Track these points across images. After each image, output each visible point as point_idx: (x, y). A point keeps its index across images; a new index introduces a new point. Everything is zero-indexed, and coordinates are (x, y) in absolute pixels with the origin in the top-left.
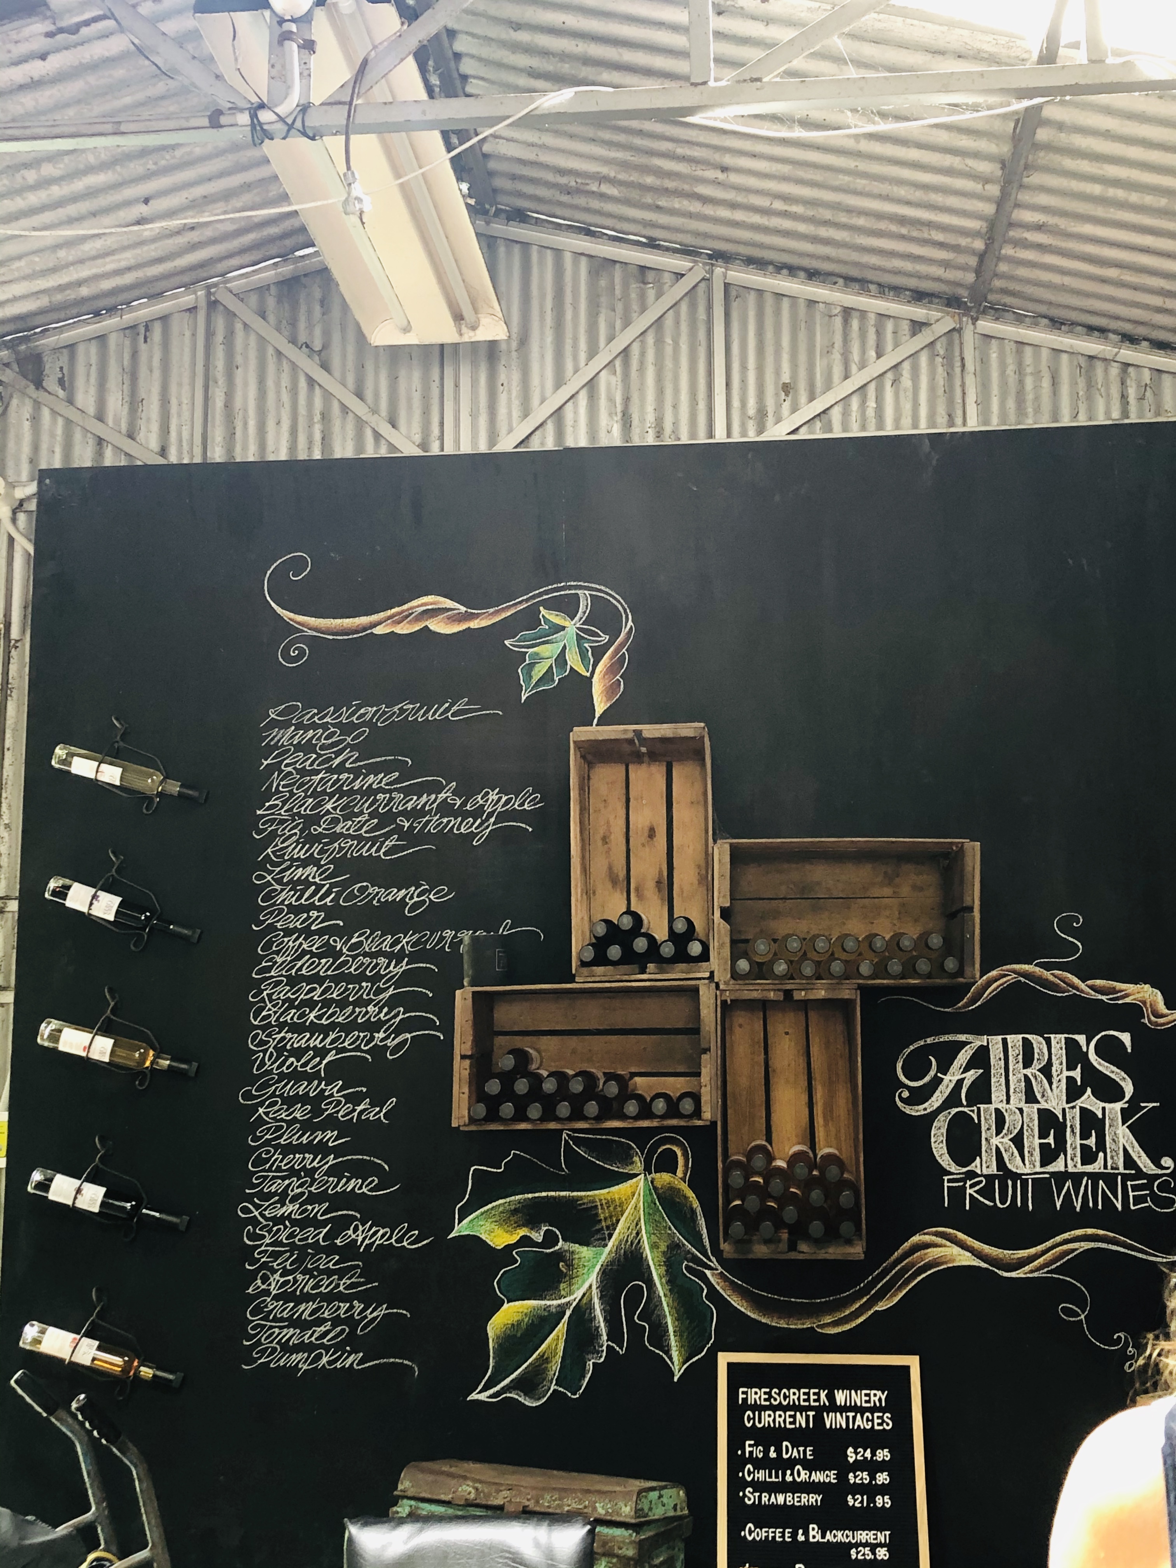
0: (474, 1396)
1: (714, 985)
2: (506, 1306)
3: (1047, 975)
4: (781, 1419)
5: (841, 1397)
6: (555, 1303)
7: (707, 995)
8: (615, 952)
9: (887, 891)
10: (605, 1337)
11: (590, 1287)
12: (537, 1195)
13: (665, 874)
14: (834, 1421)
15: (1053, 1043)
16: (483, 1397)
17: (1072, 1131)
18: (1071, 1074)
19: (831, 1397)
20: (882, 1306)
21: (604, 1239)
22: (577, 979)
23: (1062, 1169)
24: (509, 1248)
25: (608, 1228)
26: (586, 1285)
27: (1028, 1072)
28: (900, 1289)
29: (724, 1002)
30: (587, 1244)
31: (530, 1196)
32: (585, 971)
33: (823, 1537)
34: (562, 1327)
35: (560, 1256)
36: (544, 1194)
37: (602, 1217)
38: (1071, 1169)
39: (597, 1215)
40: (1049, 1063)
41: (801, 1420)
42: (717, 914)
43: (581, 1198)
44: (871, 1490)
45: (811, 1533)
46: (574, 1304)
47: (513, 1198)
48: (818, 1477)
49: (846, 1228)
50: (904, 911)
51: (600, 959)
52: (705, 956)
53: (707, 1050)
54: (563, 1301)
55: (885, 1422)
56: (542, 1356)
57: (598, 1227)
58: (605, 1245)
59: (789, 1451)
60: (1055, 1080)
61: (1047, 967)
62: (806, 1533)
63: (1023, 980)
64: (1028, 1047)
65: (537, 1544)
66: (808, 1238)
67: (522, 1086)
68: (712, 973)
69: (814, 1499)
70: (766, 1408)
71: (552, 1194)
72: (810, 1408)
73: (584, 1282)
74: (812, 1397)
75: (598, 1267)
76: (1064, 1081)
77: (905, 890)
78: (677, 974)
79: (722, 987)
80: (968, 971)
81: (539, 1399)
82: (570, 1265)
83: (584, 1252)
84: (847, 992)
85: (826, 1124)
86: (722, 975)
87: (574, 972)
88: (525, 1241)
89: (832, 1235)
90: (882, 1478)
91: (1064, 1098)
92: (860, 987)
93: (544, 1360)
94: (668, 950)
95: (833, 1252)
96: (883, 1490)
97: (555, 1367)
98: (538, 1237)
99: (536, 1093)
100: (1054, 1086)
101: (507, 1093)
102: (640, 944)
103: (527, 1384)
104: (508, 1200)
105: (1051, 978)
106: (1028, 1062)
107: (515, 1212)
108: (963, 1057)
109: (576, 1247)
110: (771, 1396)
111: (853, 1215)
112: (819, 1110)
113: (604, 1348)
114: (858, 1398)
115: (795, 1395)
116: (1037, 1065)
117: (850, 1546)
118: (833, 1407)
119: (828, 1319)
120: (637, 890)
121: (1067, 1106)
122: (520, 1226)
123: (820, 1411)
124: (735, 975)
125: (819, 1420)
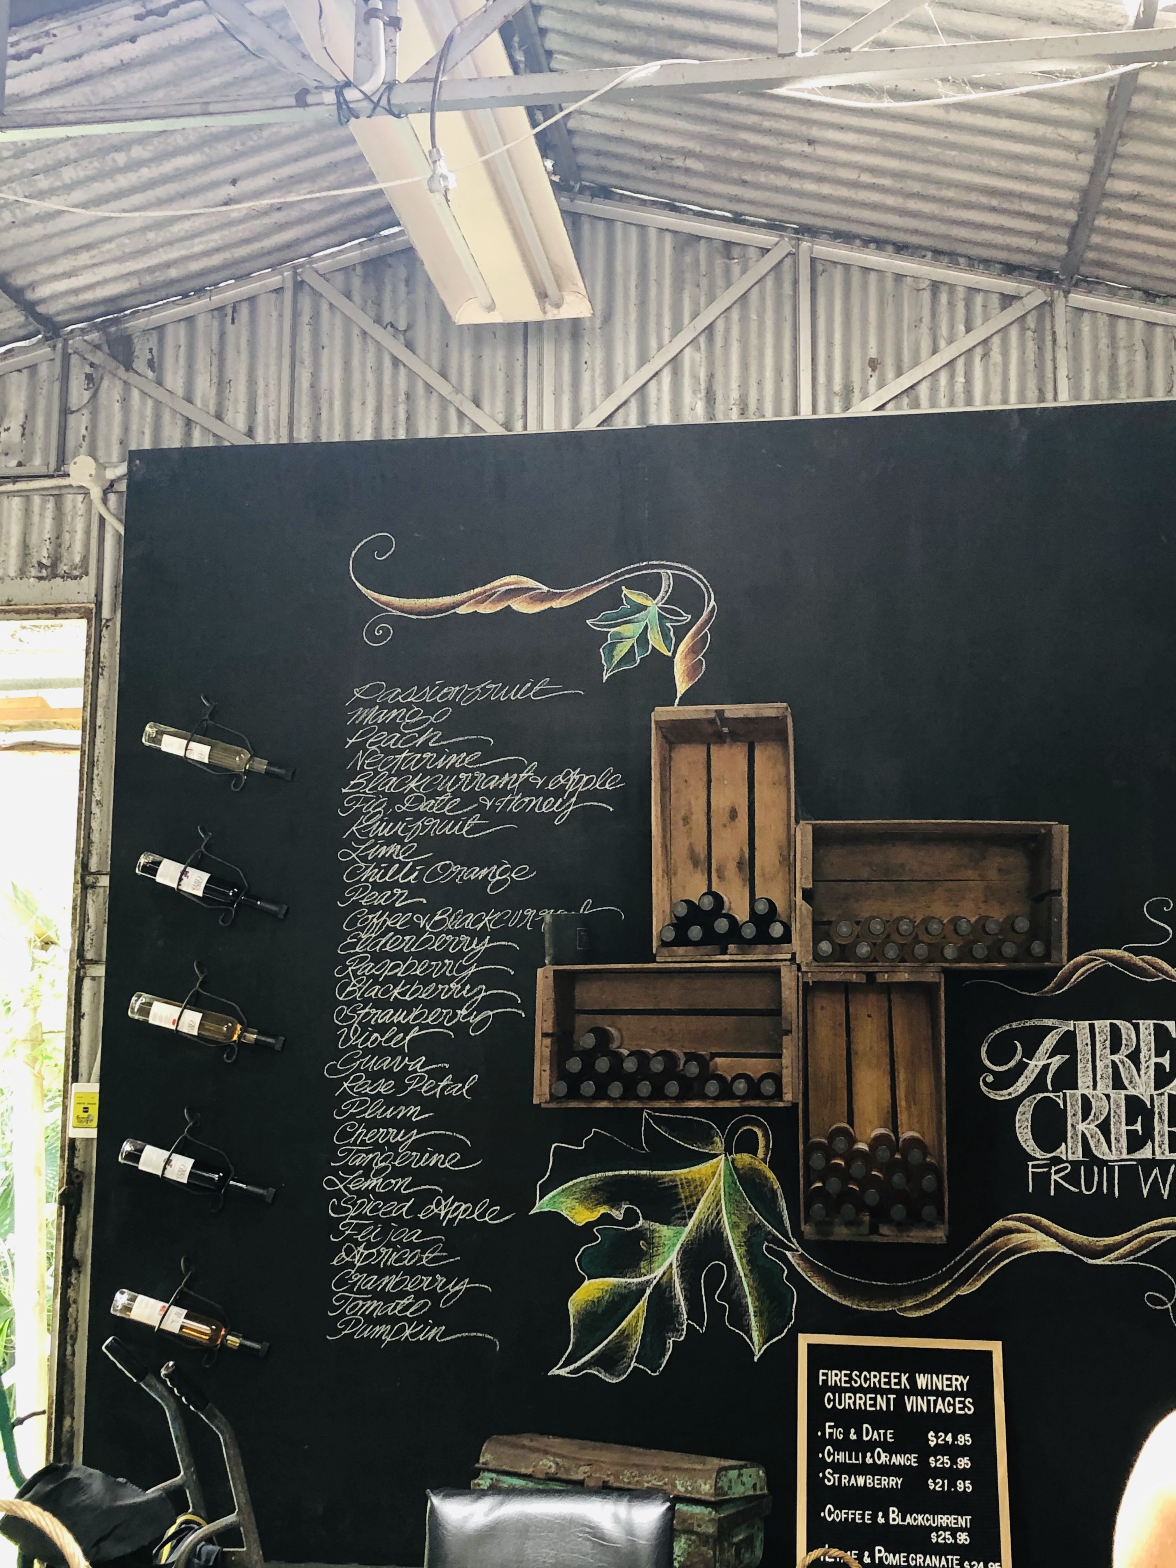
0: (555, 1371)
1: (794, 967)
2: (586, 1282)
3: (1137, 960)
4: (861, 1401)
5: (922, 1381)
6: (635, 1280)
7: (788, 976)
8: (695, 932)
9: (970, 873)
10: (686, 1317)
11: (671, 1265)
12: (617, 1173)
13: (747, 856)
14: (913, 1404)
15: (1142, 1028)
16: (563, 1372)
17: (1160, 1118)
18: (1159, 1060)
19: (912, 1381)
20: (964, 1291)
21: (685, 1218)
22: (658, 959)
23: (1150, 1156)
24: (590, 1225)
25: (688, 1207)
26: (667, 1264)
27: (1115, 1058)
28: (982, 1274)
29: (806, 984)
30: (666, 1222)
31: (610, 1174)
32: (665, 951)
33: (904, 1520)
34: (643, 1304)
35: (640, 1234)
36: (624, 1172)
37: (683, 1197)
38: (1158, 1157)
39: (677, 1194)
40: (1138, 1049)
41: (881, 1403)
42: (799, 895)
43: (663, 1177)
44: (953, 1475)
45: (892, 1516)
46: (655, 1282)
47: (593, 1176)
48: (898, 1460)
49: (928, 1211)
50: (990, 894)
51: (681, 940)
52: (786, 938)
53: (788, 1032)
54: (643, 1279)
55: (967, 1407)
56: (622, 1332)
57: (680, 1206)
58: (686, 1225)
59: (870, 1434)
60: (1143, 1066)
61: (1136, 952)
62: (886, 1516)
63: (1111, 964)
64: (1115, 1032)
65: (617, 1519)
66: (889, 1221)
67: (603, 1065)
68: (794, 954)
69: (894, 1482)
70: (846, 1390)
71: (633, 1172)
72: (891, 1391)
73: (664, 1260)
74: (893, 1380)
75: (678, 1246)
76: (1152, 1067)
77: (992, 874)
78: (757, 956)
79: (804, 969)
80: (1054, 956)
81: (619, 1376)
82: (650, 1243)
83: (665, 1231)
84: (931, 975)
85: (909, 1107)
86: (804, 958)
87: (654, 951)
88: (605, 1218)
89: (914, 1219)
90: (964, 1463)
91: (1152, 1084)
92: (944, 971)
93: (625, 1336)
94: (749, 932)
95: (917, 1236)
96: (964, 1474)
97: (635, 1344)
98: (618, 1214)
99: (616, 1071)
100: (1142, 1072)
101: (588, 1071)
102: (722, 925)
103: (608, 1361)
104: (589, 1177)
105: (1141, 963)
106: (1115, 1048)
107: (595, 1189)
108: (1049, 1042)
109: (656, 1226)
110: (851, 1378)
111: (936, 1199)
112: (901, 1093)
113: (685, 1327)
114: (940, 1382)
115: (875, 1378)
116: (1124, 1051)
117: (931, 1529)
118: (914, 1391)
119: (909, 1303)
120: (718, 870)
121: (1155, 1093)
122: (599, 1203)
123: (901, 1394)
124: (817, 957)
125: (900, 1403)
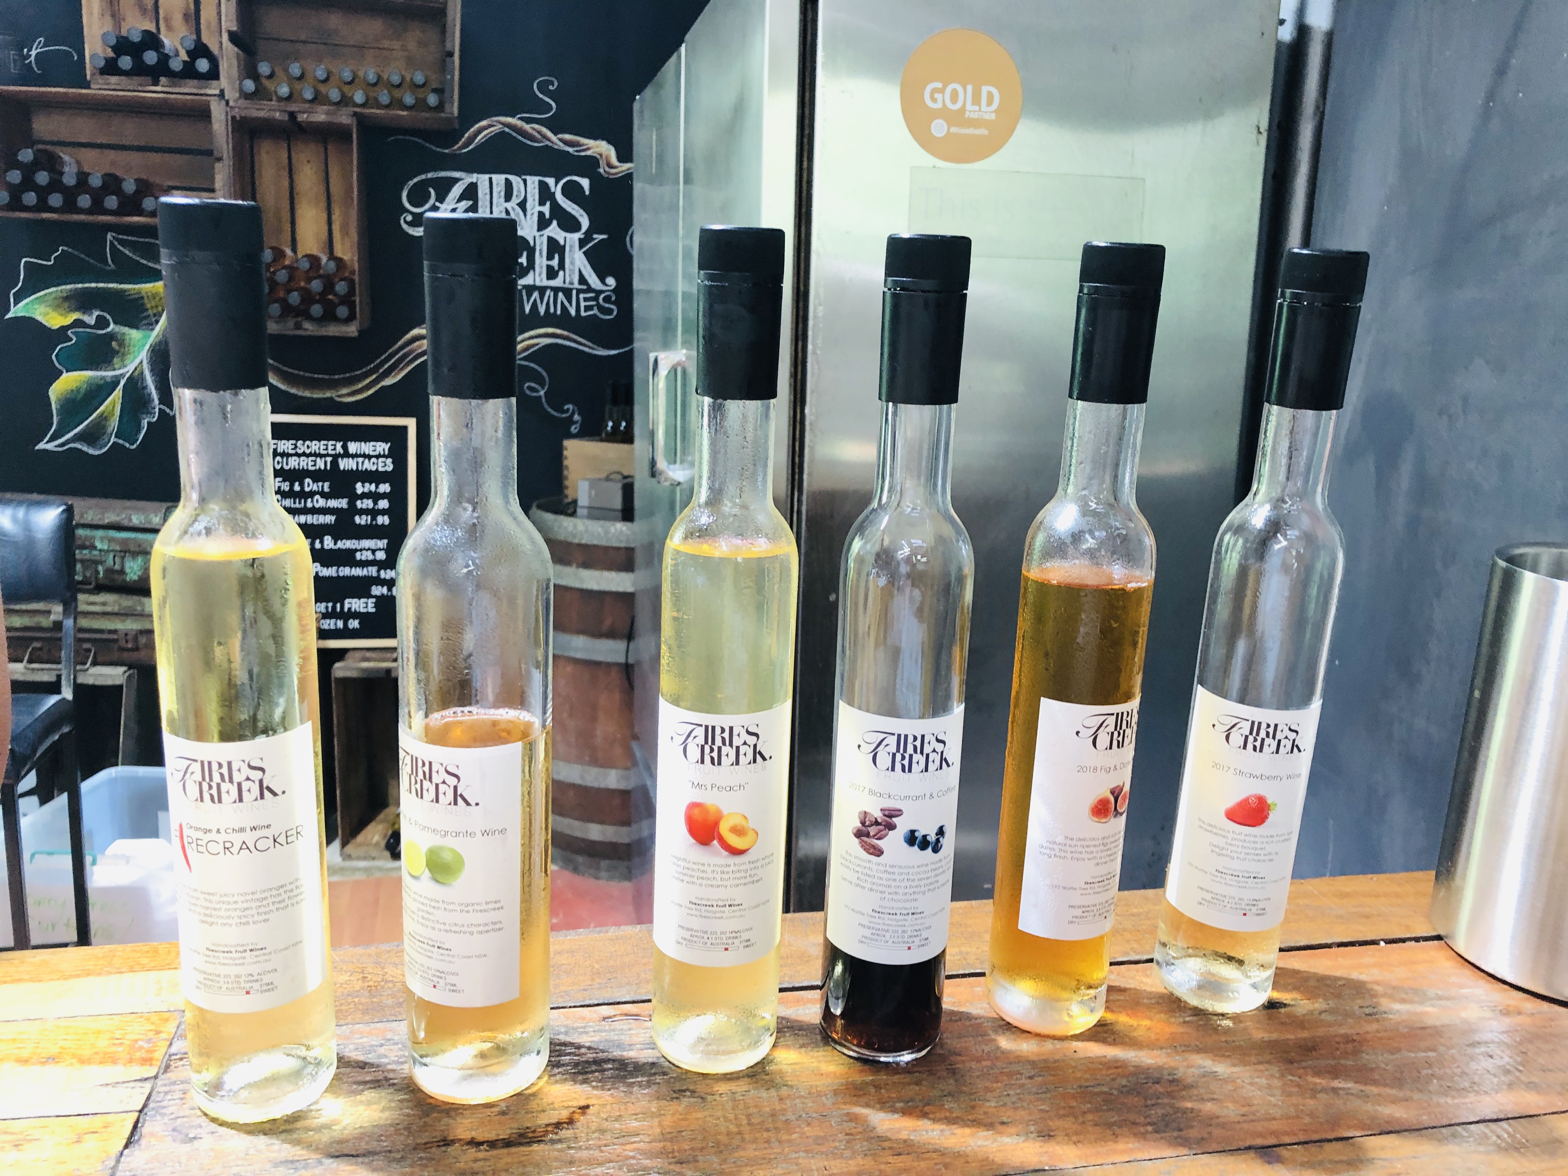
0: (41, 446)
1: (224, 102)
2: (65, 375)
3: (527, 127)
4: (305, 463)
5: (353, 447)
6: (110, 374)
7: (218, 111)
8: (126, 62)
9: (396, 45)
10: (156, 401)
11: (141, 362)
12: (87, 285)
13: (192, 7)
14: (346, 464)
15: (529, 183)
16: (51, 446)
18: (542, 209)
19: (345, 447)
20: (388, 382)
21: (151, 324)
22: (93, 86)
24: (64, 329)
25: (155, 315)
26: (137, 361)
28: (402, 369)
29: (233, 118)
30: (137, 327)
31: (80, 286)
32: (100, 79)
33: (335, 544)
34: (118, 393)
35: (111, 336)
36: (93, 285)
37: (148, 306)
39: (143, 304)
41: (320, 464)
42: (225, 37)
43: (129, 290)
44: (374, 513)
45: (326, 543)
46: (128, 375)
47: (64, 287)
48: (333, 503)
49: (342, 311)
50: (410, 62)
51: (110, 68)
53: (220, 159)
54: (117, 373)
55: (388, 465)
56: (101, 415)
57: (145, 314)
58: (153, 330)
59: (310, 485)
61: (528, 121)
62: (322, 542)
63: (507, 130)
66: (310, 318)
67: (42, 178)
68: (222, 92)
69: (329, 519)
70: (292, 455)
71: (101, 285)
72: (328, 455)
73: (135, 358)
74: (330, 447)
75: (147, 347)
77: (412, 45)
78: (188, 89)
79: (231, 103)
80: (447, 106)
81: (101, 448)
82: (121, 344)
83: (134, 335)
84: (344, 118)
86: (231, 95)
87: (88, 77)
88: (78, 323)
89: (329, 317)
90: (384, 504)
92: (355, 114)
93: (104, 418)
94: (176, 65)
95: (333, 330)
96: (383, 512)
97: (114, 423)
98: (91, 320)
99: (56, 185)
101: (28, 183)
102: (150, 57)
103: (92, 436)
104: (60, 288)
105: (530, 131)
107: (66, 299)
109: (126, 330)
110: (296, 447)
111: (347, 300)
113: (157, 410)
114: (367, 448)
115: (315, 446)
117: (356, 550)
118: (346, 454)
119: (345, 391)
120: (166, 20)
122: (72, 310)
123: (336, 457)
125: (335, 463)
